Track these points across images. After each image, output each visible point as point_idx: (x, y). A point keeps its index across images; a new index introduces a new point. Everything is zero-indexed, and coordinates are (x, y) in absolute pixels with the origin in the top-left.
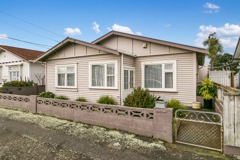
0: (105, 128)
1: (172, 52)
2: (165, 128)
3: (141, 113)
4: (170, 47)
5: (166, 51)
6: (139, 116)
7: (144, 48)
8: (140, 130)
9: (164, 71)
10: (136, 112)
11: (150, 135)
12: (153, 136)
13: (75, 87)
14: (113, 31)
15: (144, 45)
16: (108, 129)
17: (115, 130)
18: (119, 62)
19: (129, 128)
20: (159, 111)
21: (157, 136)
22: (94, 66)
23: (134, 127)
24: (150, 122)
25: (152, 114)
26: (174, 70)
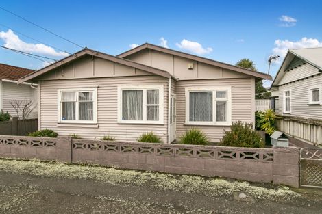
0: (201, 176)
1: (226, 76)
2: (289, 171)
3: (256, 155)
4: (223, 69)
5: (219, 75)
6: (252, 158)
7: (190, 69)
8: (254, 175)
9: (215, 100)
10: (248, 153)
11: (268, 181)
12: (272, 182)
13: (95, 121)
14: (146, 44)
15: (190, 65)
16: (206, 178)
17: (218, 178)
18: (166, 87)
19: (237, 174)
20: (281, 150)
21: (279, 181)
22: (125, 92)
23: (245, 172)
24: (269, 165)
25: (272, 155)
26: (228, 99)
